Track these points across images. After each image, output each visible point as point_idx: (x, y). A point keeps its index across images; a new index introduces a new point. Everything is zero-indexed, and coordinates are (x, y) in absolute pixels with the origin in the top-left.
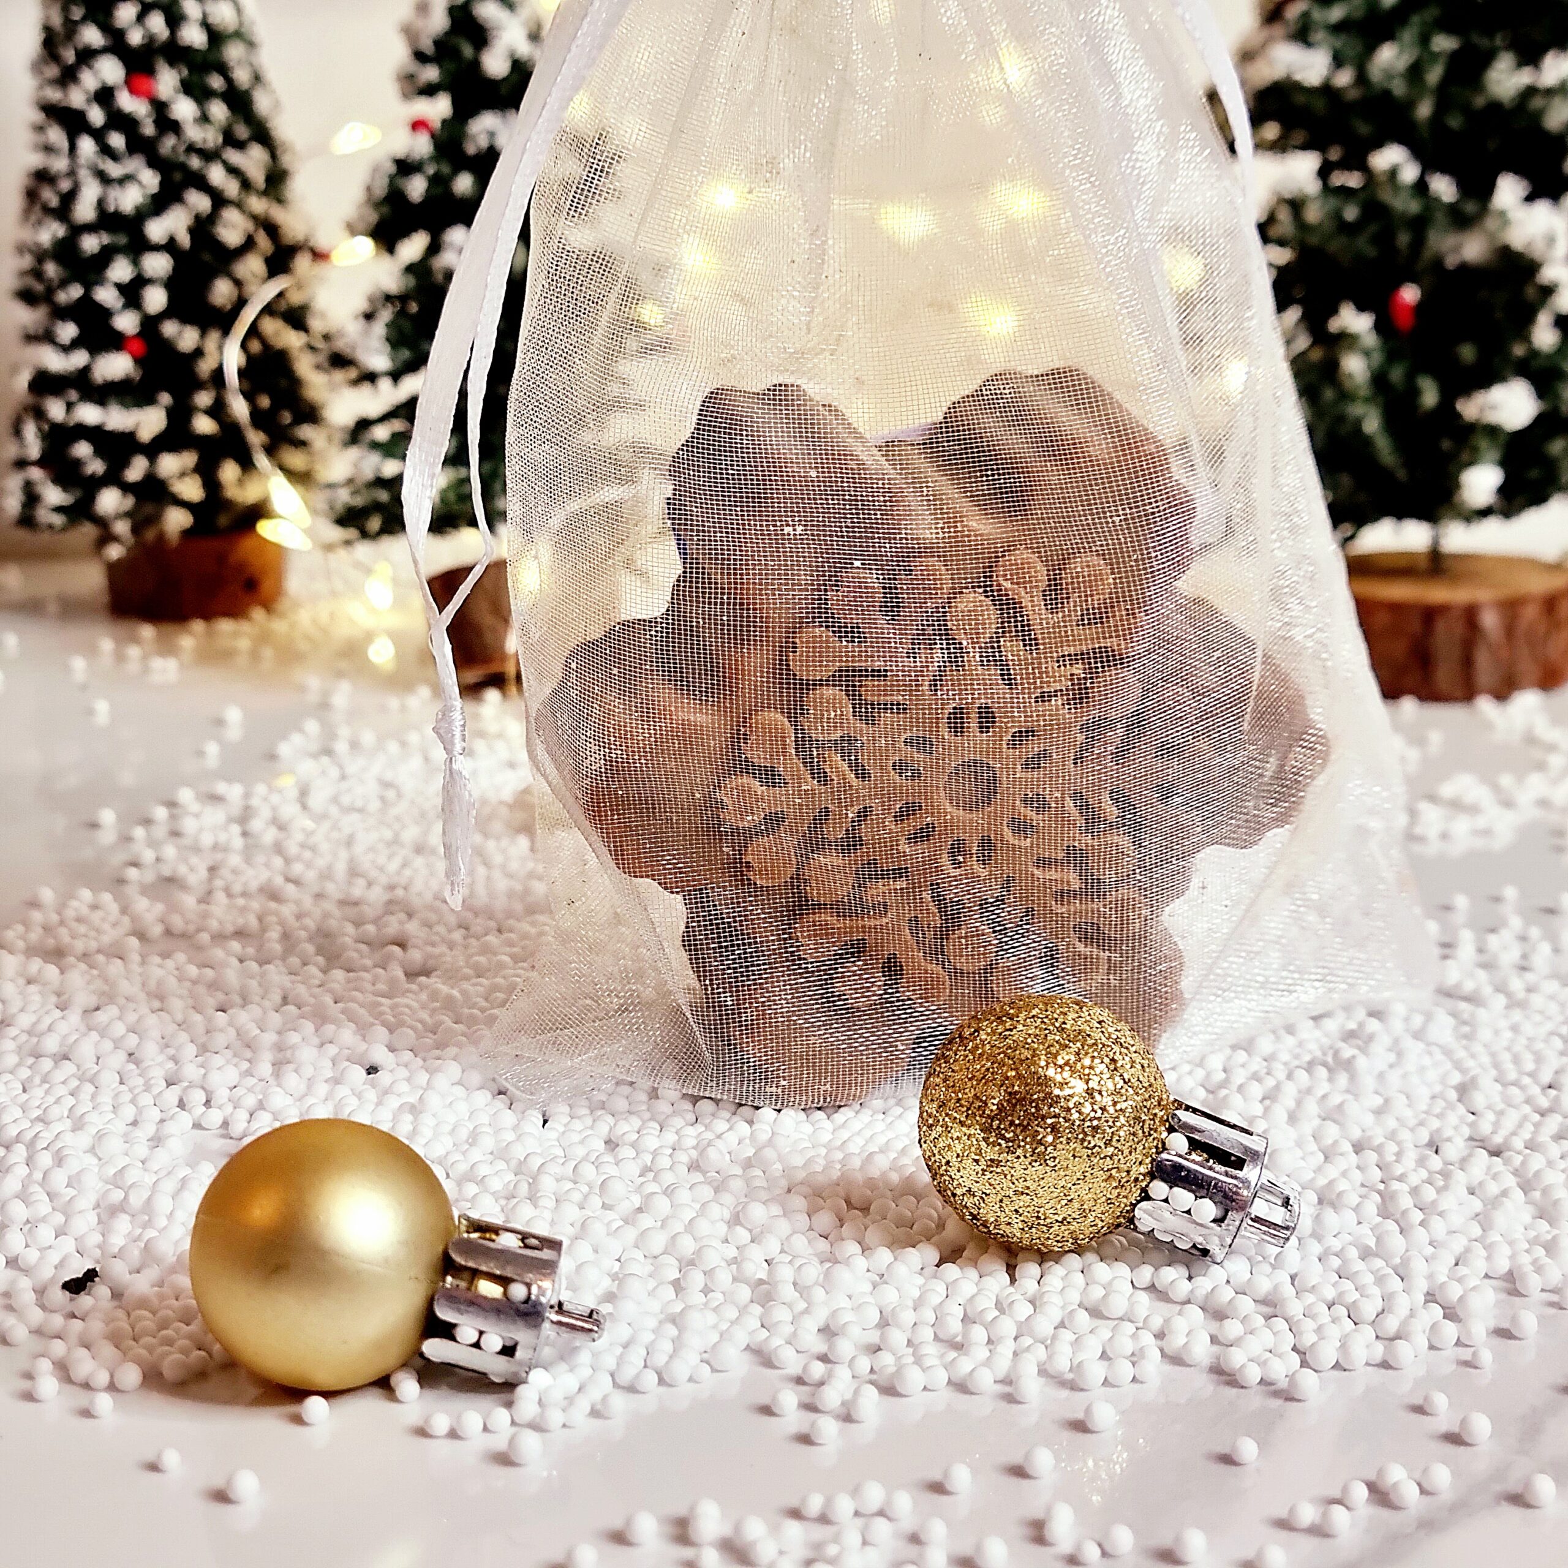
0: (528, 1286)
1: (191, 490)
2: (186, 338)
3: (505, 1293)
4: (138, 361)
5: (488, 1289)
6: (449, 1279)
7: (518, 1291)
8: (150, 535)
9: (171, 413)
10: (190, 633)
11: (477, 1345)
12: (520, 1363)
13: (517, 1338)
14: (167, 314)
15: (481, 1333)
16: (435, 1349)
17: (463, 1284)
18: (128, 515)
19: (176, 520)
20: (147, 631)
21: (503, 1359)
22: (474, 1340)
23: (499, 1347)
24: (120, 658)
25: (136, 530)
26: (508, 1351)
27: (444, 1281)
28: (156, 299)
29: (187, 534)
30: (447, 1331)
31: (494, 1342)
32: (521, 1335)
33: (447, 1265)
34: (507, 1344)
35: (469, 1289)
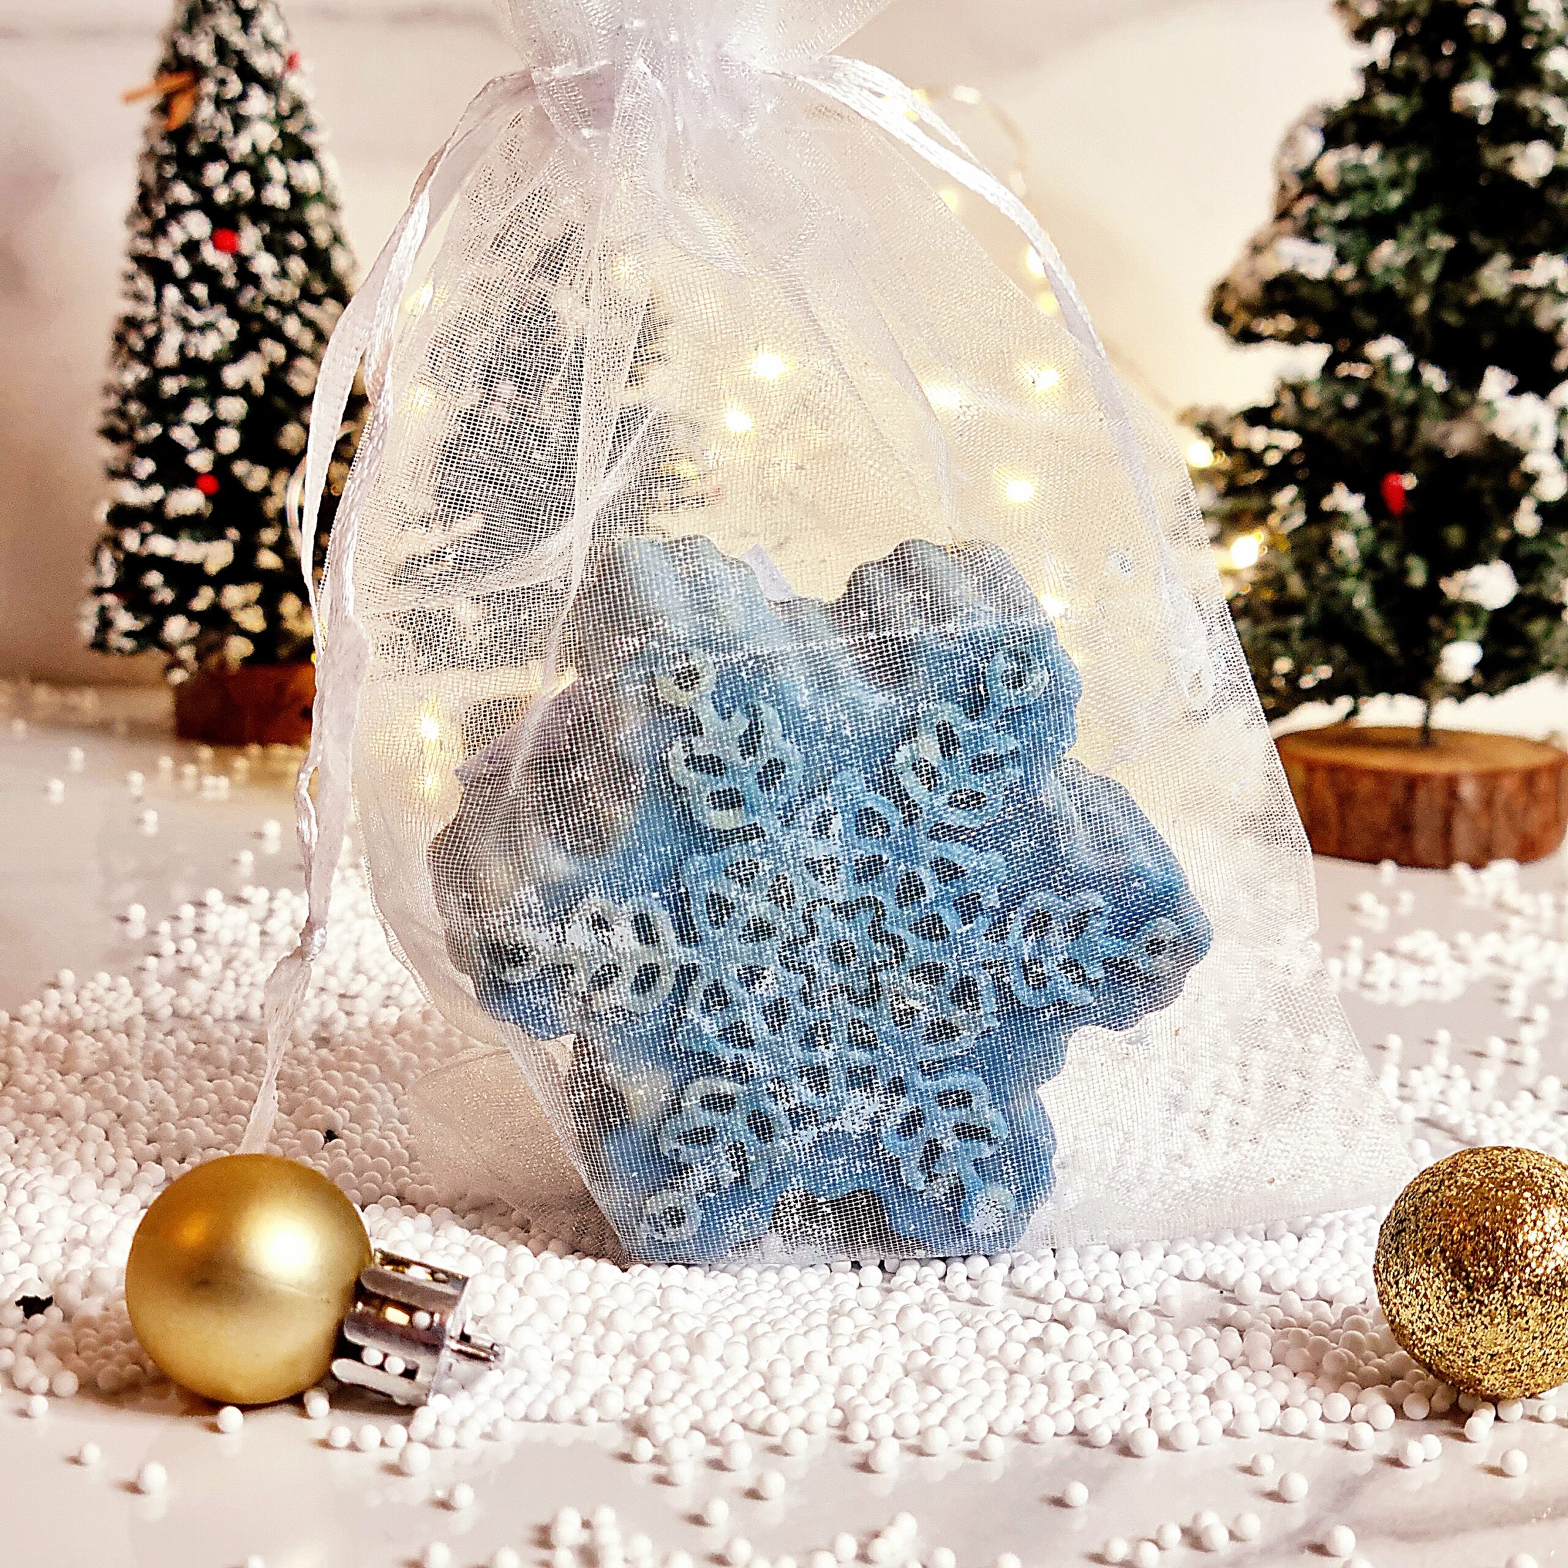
0: (432, 1314)
1: (254, 620)
2: (255, 477)
3: (411, 1321)
4: (208, 497)
5: (395, 1316)
6: (360, 1305)
7: (422, 1319)
8: (213, 661)
9: (238, 548)
10: (245, 755)
11: (381, 1367)
12: (421, 1387)
13: (418, 1362)
14: (237, 455)
15: (386, 1356)
16: (344, 1369)
17: (372, 1311)
18: (192, 641)
19: (238, 648)
20: (206, 753)
21: (405, 1381)
22: (379, 1362)
23: (401, 1370)
24: (178, 775)
25: (199, 657)
26: (409, 1374)
27: (355, 1307)
28: (229, 440)
29: (246, 661)
30: (355, 1353)
31: (396, 1364)
32: (423, 1360)
33: (358, 1292)
34: (410, 1367)
35: (378, 1314)
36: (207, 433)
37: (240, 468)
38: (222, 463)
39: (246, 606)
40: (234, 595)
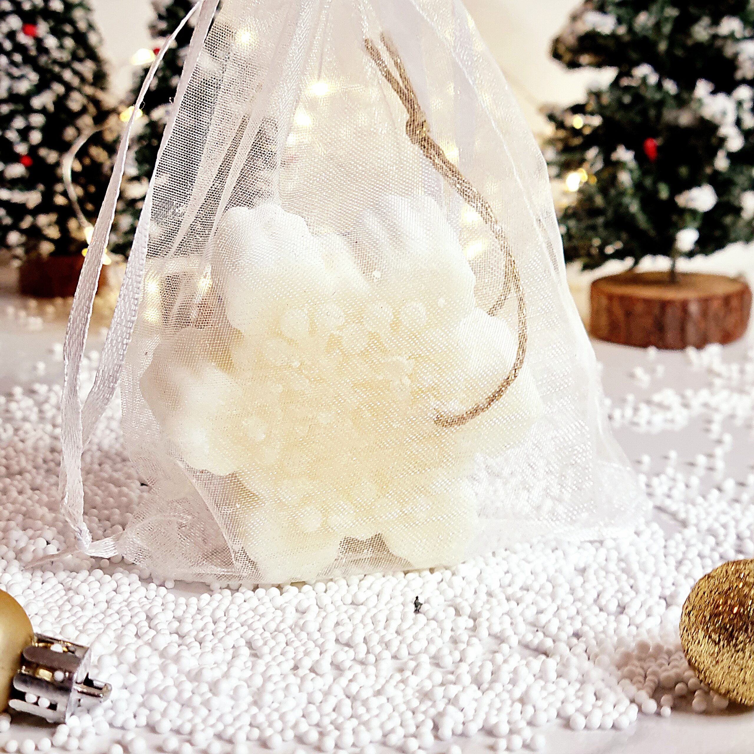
1: (54, 233)
2: (52, 157)
4: (27, 168)
8: (33, 255)
9: (43, 194)
14: (41, 145)
18: (23, 245)
19: (46, 248)
24: (17, 317)
25: (27, 252)
28: (36, 137)
29: (52, 254)
36: (24, 134)
37: (43, 152)
38: (33, 150)
39: (50, 225)
40: (43, 220)
